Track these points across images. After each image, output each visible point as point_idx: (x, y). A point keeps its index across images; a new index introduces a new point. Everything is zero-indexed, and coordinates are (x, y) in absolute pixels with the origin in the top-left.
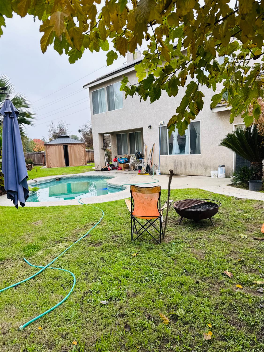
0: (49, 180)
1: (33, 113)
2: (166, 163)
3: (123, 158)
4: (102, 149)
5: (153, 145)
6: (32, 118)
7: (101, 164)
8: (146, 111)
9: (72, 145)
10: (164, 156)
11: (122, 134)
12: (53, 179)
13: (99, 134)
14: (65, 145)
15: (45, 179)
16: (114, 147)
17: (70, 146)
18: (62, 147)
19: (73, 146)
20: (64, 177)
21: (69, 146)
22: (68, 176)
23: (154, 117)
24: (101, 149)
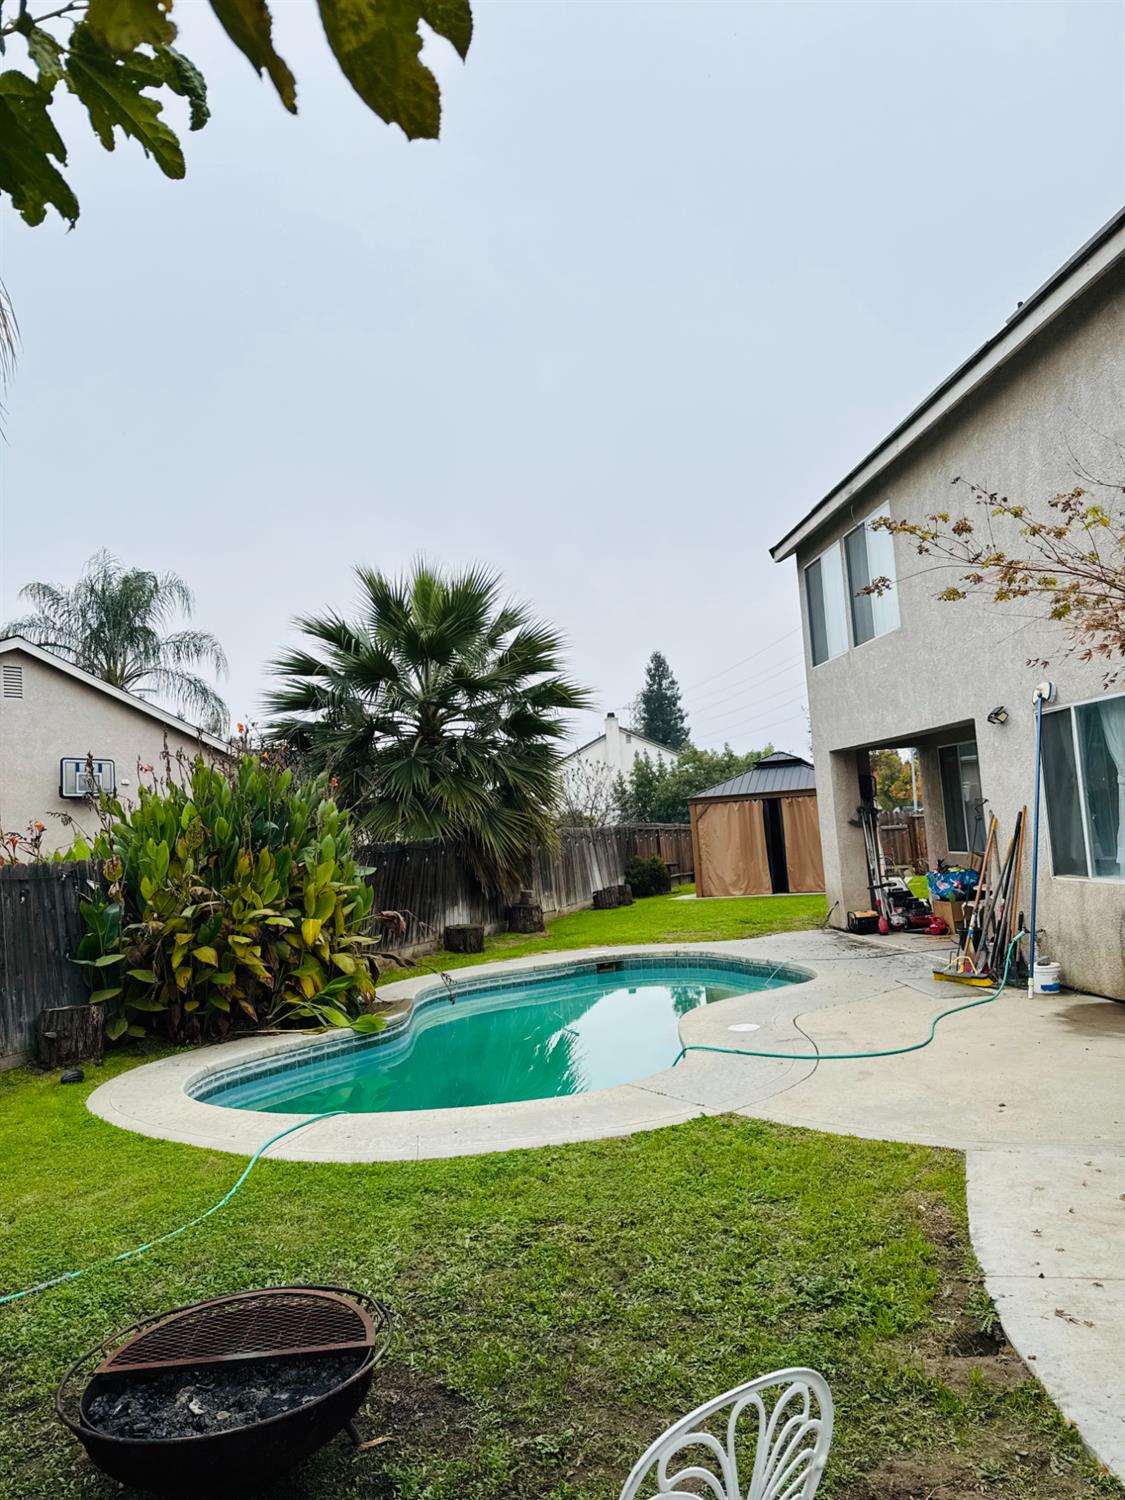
0: (556, 967)
1: (581, 687)
2: (1083, 926)
3: (952, 870)
4: (854, 824)
5: (1020, 814)
6: (580, 707)
7: (847, 899)
8: (981, 633)
9: (800, 799)
10: (1070, 885)
11: (958, 744)
12: (580, 962)
13: (831, 752)
14: (768, 800)
15: (537, 965)
16: (934, 812)
17: (790, 804)
18: (757, 807)
19: (805, 805)
20: (636, 956)
21: (785, 803)
22: (652, 955)
23: (1012, 660)
24: (846, 824)
